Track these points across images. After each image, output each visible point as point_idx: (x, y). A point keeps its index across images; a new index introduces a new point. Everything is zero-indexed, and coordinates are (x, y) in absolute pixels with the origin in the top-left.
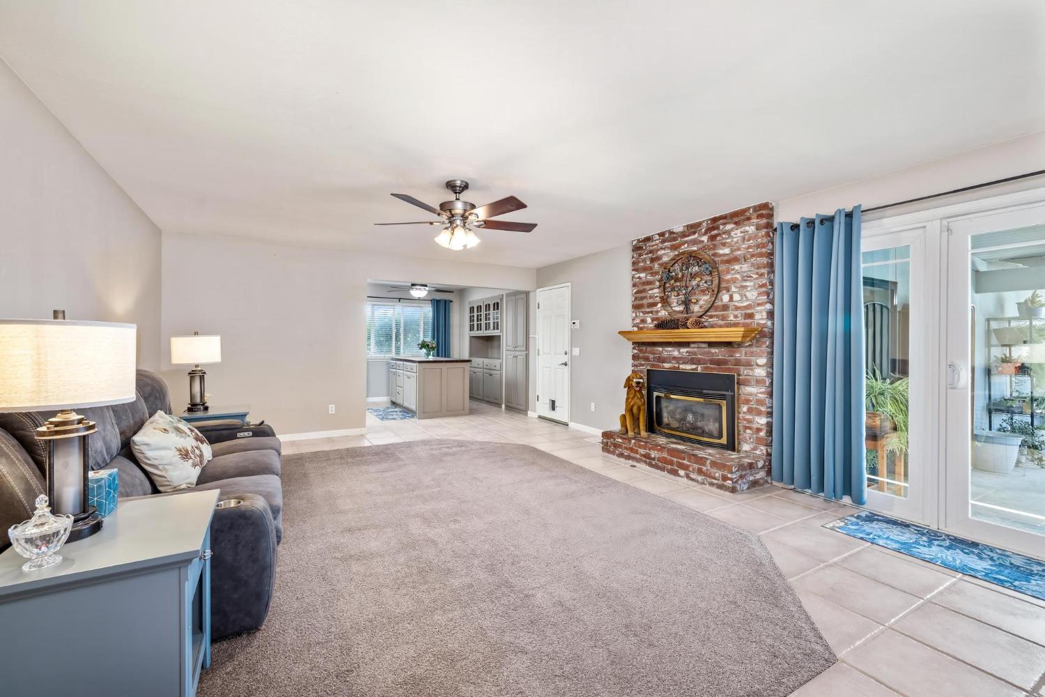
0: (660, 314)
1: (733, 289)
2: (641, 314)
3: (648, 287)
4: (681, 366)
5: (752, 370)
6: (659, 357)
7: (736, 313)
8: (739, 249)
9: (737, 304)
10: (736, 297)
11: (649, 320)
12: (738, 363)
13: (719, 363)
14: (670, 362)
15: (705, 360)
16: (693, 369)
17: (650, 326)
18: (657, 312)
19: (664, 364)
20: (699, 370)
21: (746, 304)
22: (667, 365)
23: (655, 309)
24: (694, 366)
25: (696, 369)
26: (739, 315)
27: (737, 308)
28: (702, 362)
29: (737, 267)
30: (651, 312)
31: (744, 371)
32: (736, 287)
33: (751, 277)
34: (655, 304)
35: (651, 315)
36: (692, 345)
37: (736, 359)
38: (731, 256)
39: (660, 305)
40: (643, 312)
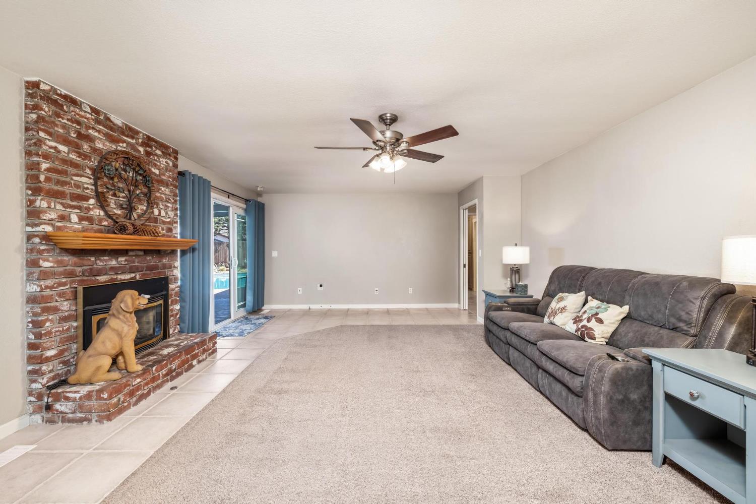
0: (92, 213)
1: (161, 206)
2: (59, 207)
3: (74, 171)
4: (119, 277)
5: (172, 271)
6: (91, 269)
7: (163, 226)
8: (164, 175)
9: (163, 219)
10: (163, 213)
11: (74, 218)
12: (165, 267)
13: (151, 268)
14: (106, 274)
15: (142, 267)
16: (131, 278)
17: (76, 226)
18: (88, 209)
19: (98, 278)
20: (138, 278)
21: (168, 220)
22: (102, 279)
23: (84, 204)
24: (133, 275)
25: (135, 277)
26: (165, 228)
27: (164, 223)
28: (140, 269)
29: (163, 189)
30: (79, 208)
31: (168, 273)
32: (163, 205)
33: (170, 200)
34: (87, 199)
35: (78, 211)
36: (131, 253)
37: (163, 264)
38: (159, 178)
39: (92, 201)
40: (63, 204)
